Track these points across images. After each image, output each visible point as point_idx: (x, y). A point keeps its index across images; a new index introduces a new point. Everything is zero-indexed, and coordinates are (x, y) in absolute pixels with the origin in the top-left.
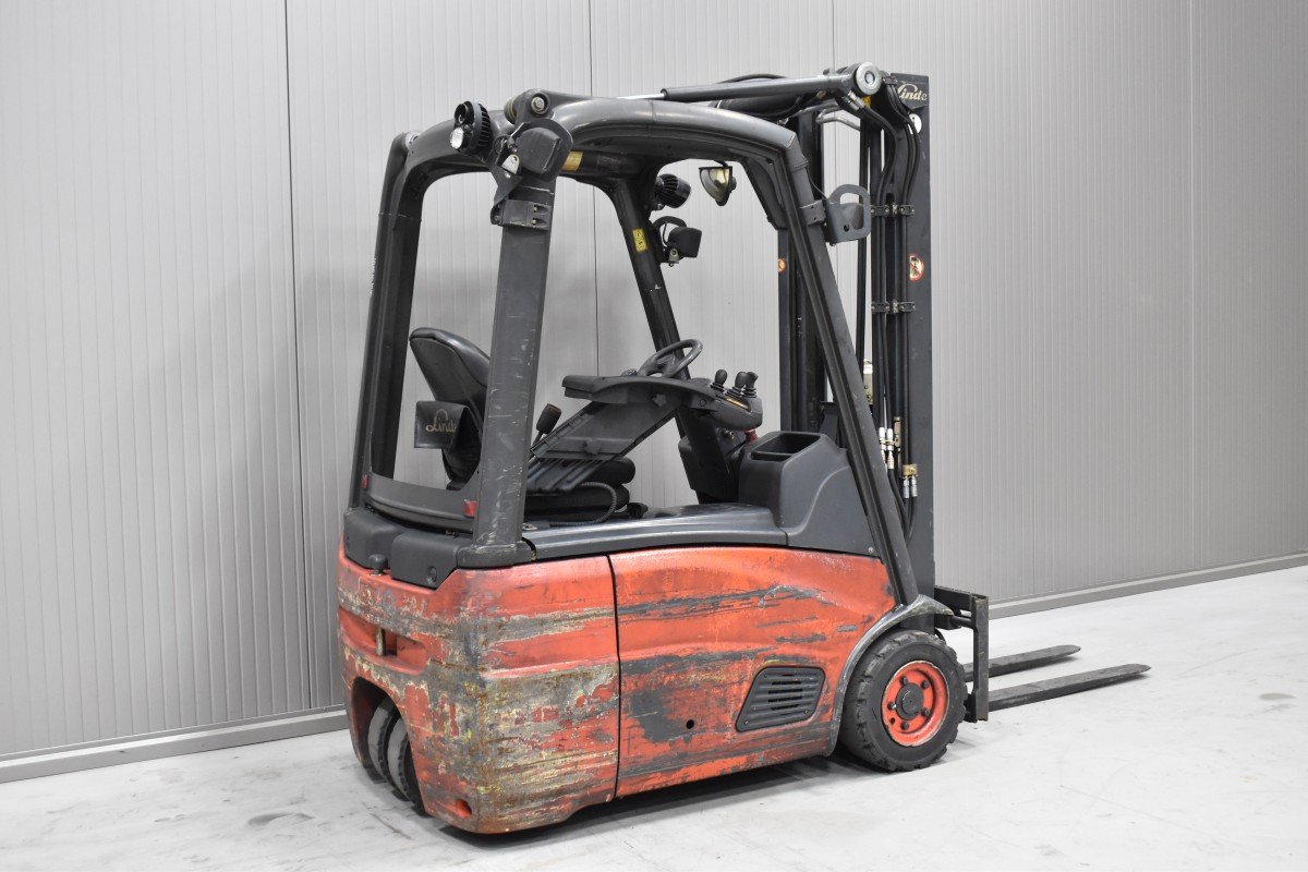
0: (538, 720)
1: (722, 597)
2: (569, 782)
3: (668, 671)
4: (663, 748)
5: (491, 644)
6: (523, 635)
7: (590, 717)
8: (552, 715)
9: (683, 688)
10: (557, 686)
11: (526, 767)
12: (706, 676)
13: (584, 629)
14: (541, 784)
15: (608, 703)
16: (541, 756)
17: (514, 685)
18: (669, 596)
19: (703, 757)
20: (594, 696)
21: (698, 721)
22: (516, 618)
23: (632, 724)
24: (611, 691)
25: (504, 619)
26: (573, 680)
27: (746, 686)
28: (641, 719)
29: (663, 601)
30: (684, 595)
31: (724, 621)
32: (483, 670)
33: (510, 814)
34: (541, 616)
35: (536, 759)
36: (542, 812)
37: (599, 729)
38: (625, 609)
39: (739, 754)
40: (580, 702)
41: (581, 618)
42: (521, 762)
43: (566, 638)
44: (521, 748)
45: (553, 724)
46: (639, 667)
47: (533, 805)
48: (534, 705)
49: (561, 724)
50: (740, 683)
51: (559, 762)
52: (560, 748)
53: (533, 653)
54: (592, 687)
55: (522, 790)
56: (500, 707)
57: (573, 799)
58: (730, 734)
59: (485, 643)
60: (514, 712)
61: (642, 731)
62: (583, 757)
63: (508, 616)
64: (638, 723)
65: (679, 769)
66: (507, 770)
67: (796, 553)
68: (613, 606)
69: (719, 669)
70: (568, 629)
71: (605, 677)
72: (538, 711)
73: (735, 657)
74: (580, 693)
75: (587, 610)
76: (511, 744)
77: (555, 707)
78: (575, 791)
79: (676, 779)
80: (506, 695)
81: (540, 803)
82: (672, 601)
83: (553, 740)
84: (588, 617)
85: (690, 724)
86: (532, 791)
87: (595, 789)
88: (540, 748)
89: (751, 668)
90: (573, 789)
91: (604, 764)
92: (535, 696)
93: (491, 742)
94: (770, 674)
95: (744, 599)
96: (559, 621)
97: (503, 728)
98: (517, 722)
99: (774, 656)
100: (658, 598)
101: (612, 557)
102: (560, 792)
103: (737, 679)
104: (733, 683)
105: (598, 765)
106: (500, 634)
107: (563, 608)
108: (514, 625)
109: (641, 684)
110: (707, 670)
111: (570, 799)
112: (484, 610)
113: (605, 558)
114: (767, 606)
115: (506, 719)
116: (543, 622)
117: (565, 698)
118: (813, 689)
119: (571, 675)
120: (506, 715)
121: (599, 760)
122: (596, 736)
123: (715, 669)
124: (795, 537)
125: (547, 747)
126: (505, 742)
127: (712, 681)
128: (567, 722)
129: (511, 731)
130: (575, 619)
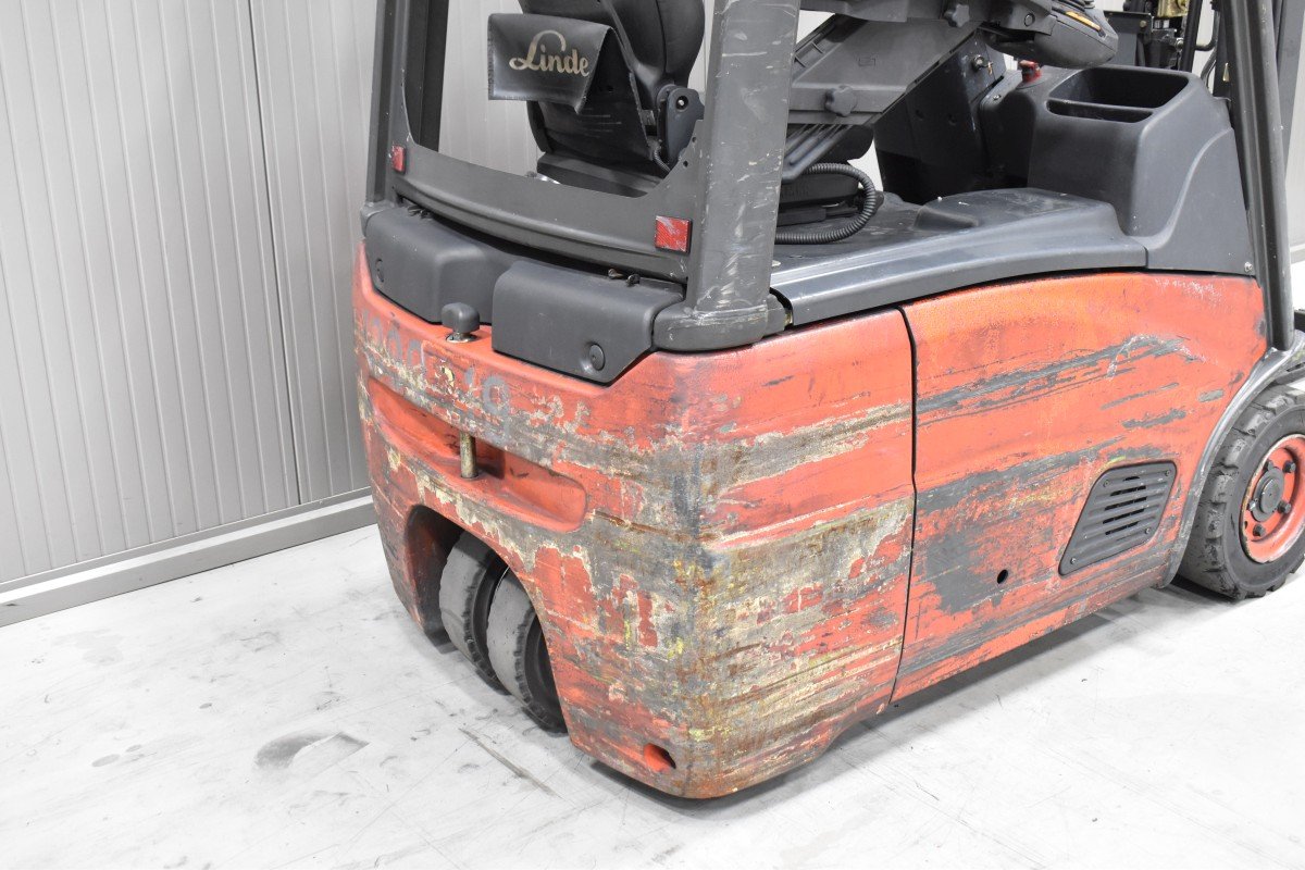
0: (792, 610)
1: (1062, 364)
2: (831, 699)
3: (982, 497)
4: (964, 619)
5: (723, 491)
6: (773, 468)
7: (868, 591)
8: (812, 597)
9: (999, 521)
10: (824, 549)
11: (771, 689)
12: (1030, 498)
13: (867, 445)
14: (792, 710)
15: (895, 563)
16: (793, 666)
17: (759, 558)
18: (990, 371)
19: (1015, 622)
20: (876, 557)
21: (1013, 571)
22: (763, 439)
23: (926, 591)
24: (900, 544)
25: (744, 443)
26: (847, 534)
27: (1080, 503)
28: (937, 582)
29: (982, 382)
30: (1010, 367)
31: (1060, 405)
32: (709, 537)
33: (742, 765)
34: (802, 430)
35: (786, 672)
36: (790, 752)
37: (881, 608)
38: (929, 401)
39: (1056, 608)
40: (855, 568)
41: (862, 426)
42: (763, 682)
43: (840, 462)
44: (765, 660)
45: (814, 613)
46: (941, 498)
47: (777, 745)
48: (788, 586)
49: (825, 609)
50: (1073, 501)
51: (819, 672)
52: (822, 649)
53: (792, 498)
54: (875, 541)
55: (761, 727)
56: (735, 597)
57: (836, 723)
58: (1052, 582)
59: (713, 491)
60: (757, 602)
61: (938, 599)
62: (855, 656)
63: (750, 437)
64: (934, 588)
65: (978, 647)
66: (742, 699)
67: (1157, 279)
68: (910, 401)
69: (1048, 484)
70: (843, 448)
71: (893, 520)
72: (794, 595)
73: (1072, 462)
74: (857, 554)
75: (873, 412)
76: (750, 656)
77: (818, 584)
78: (839, 710)
79: (973, 660)
80: (747, 576)
81: (787, 740)
82: (995, 380)
83: (813, 637)
84: (872, 422)
85: (1003, 576)
86: (777, 724)
87: (865, 701)
88: (793, 654)
89: (1089, 473)
90: (837, 708)
91: (882, 661)
92: (790, 572)
93: (717, 658)
94: (1111, 481)
95: (1089, 365)
96: (830, 435)
97: (738, 632)
98: (761, 618)
99: (1120, 452)
100: (973, 377)
101: (907, 309)
102: (817, 717)
103: (1069, 497)
104: (1064, 503)
105: (873, 665)
106: (738, 471)
107: (837, 413)
108: (761, 453)
109: (942, 525)
110: (1033, 488)
111: (830, 725)
112: (711, 431)
113: (896, 313)
114: (1118, 372)
115: (744, 617)
116: (805, 441)
117: (833, 568)
118: (1161, 494)
119: (845, 527)
120: (744, 610)
121: (874, 657)
122: (872, 620)
123: (1044, 484)
124: (1158, 252)
125: (804, 650)
126: (740, 655)
127: (1038, 504)
128: (834, 607)
129: (751, 635)
130: (854, 428)
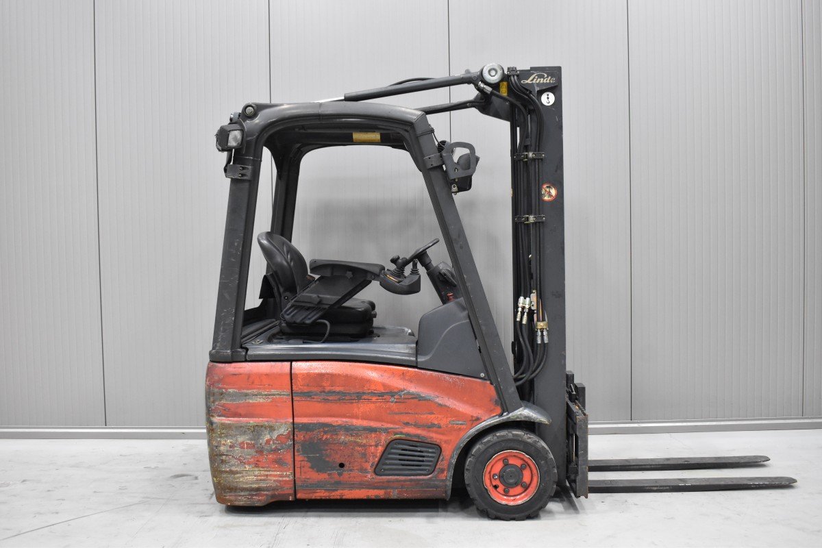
0: (242, 448)
1: (364, 393)
2: (263, 485)
3: (325, 432)
4: (323, 476)
5: (217, 403)
6: (234, 400)
7: (275, 451)
8: (250, 446)
9: (336, 444)
10: (254, 431)
11: (237, 472)
12: (352, 439)
13: (272, 401)
14: (246, 483)
15: (286, 445)
16: (245, 467)
17: (228, 427)
18: (327, 389)
19: (352, 486)
20: (277, 439)
21: (347, 464)
22: (231, 390)
23: (302, 459)
24: (287, 437)
25: (224, 390)
26: (263, 429)
27: (380, 449)
28: (308, 457)
29: (324, 392)
30: (337, 389)
31: (363, 408)
32: (213, 416)
33: (230, 496)
34: (245, 391)
35: (242, 469)
36: (248, 499)
37: (281, 459)
38: (298, 393)
39: (378, 488)
40: (268, 442)
41: (269, 395)
42: (234, 469)
43: (261, 405)
44: (233, 461)
45: (252, 451)
46: (306, 428)
47: (242, 494)
48: (240, 439)
49: (257, 452)
50: (376, 446)
51: (256, 473)
52: (257, 465)
53: (240, 411)
54: (275, 435)
55: (235, 484)
56: (221, 437)
57: (266, 495)
58: (370, 476)
59: (214, 402)
60: (229, 441)
61: (309, 464)
62: (271, 473)
63: (226, 389)
64: (306, 459)
65: (337, 490)
66: (226, 472)
67: (422, 372)
68: (290, 391)
69: (360, 436)
70: (261, 400)
71: (284, 430)
72: (243, 443)
73: (372, 430)
74: (268, 437)
75: (273, 391)
76: (227, 458)
77: (253, 442)
78: (268, 491)
79: (336, 495)
80: (223, 431)
81: (247, 493)
82: (329, 392)
83: (252, 460)
84: (274, 395)
85: (342, 465)
86: (241, 486)
87: (280, 492)
88: (245, 463)
89: (384, 439)
90: (267, 489)
91: (284, 479)
92: (240, 435)
93: (217, 455)
94: (399, 444)
95: (379, 396)
96: (256, 395)
97: (222, 448)
98: (231, 447)
99: (401, 433)
100: (321, 389)
101: (294, 363)
102: (258, 489)
103: (373, 443)
104: (371, 446)
105: (281, 479)
106: (222, 398)
107: (258, 388)
108: (229, 394)
109: (307, 437)
110: (352, 436)
111: (264, 495)
112: (213, 384)
113: (289, 363)
114: (396, 402)
115: (224, 444)
116: (246, 395)
117: (258, 438)
118: (433, 457)
119: (262, 426)
120: (224, 442)
121: (281, 476)
122: (279, 462)
123: (357, 435)
124: (422, 362)
125: (249, 464)
126: (224, 457)
127: (355, 442)
128: (260, 452)
129: (227, 451)
130: (266, 395)
